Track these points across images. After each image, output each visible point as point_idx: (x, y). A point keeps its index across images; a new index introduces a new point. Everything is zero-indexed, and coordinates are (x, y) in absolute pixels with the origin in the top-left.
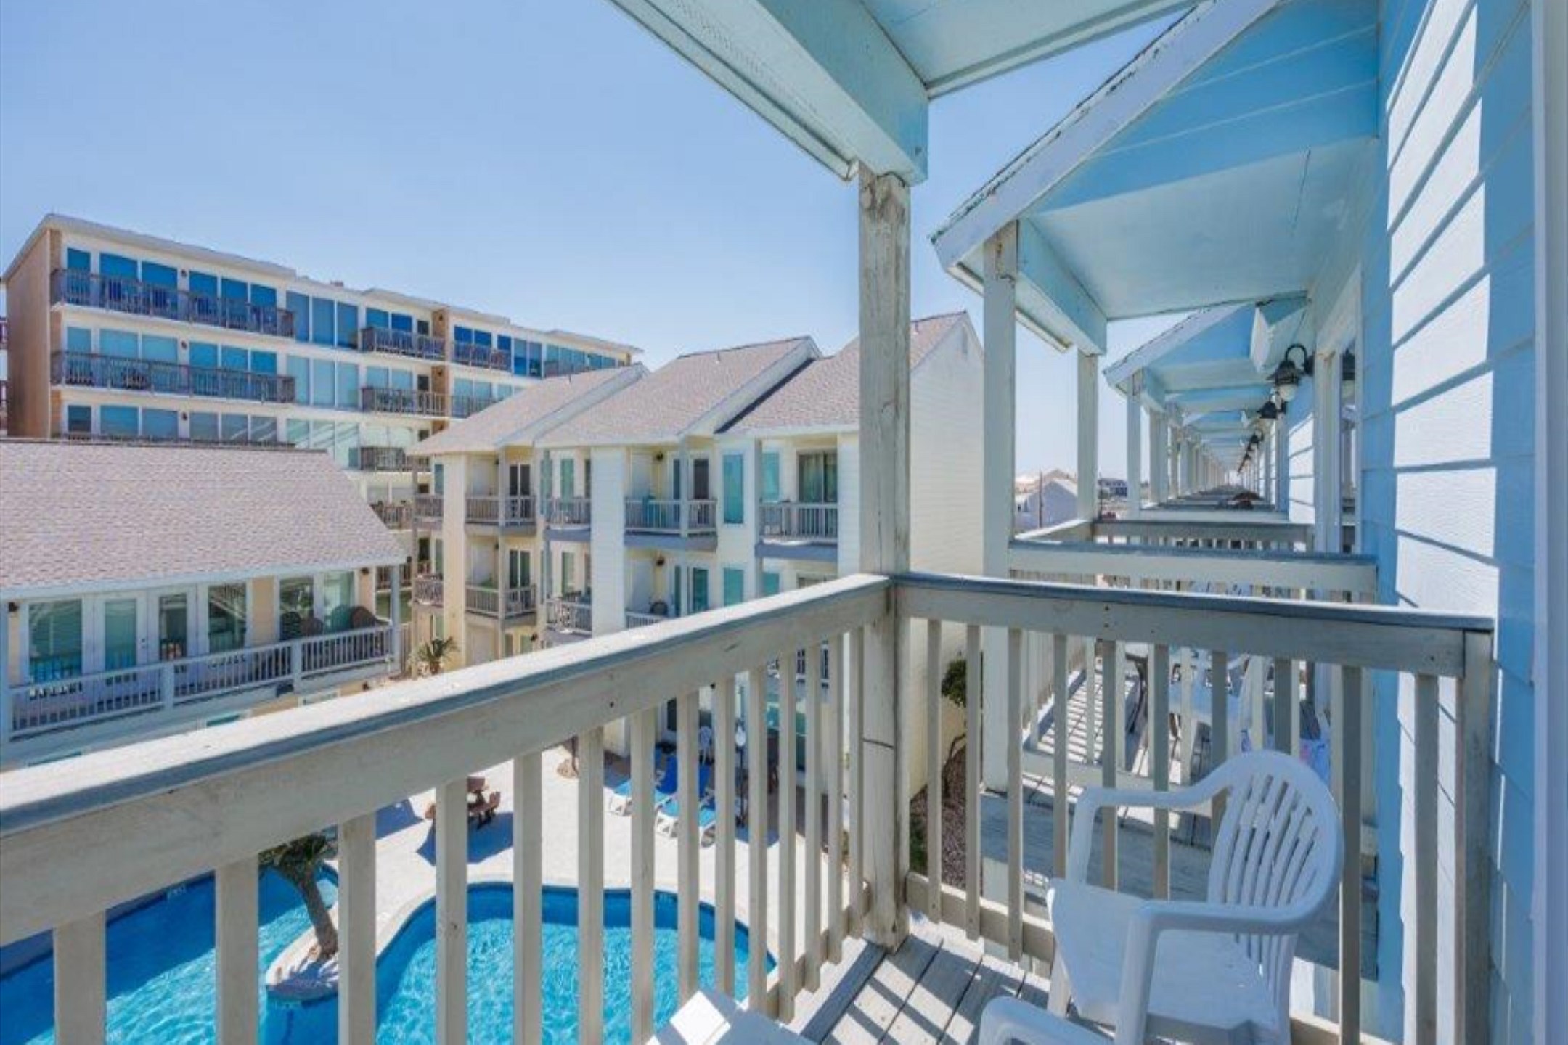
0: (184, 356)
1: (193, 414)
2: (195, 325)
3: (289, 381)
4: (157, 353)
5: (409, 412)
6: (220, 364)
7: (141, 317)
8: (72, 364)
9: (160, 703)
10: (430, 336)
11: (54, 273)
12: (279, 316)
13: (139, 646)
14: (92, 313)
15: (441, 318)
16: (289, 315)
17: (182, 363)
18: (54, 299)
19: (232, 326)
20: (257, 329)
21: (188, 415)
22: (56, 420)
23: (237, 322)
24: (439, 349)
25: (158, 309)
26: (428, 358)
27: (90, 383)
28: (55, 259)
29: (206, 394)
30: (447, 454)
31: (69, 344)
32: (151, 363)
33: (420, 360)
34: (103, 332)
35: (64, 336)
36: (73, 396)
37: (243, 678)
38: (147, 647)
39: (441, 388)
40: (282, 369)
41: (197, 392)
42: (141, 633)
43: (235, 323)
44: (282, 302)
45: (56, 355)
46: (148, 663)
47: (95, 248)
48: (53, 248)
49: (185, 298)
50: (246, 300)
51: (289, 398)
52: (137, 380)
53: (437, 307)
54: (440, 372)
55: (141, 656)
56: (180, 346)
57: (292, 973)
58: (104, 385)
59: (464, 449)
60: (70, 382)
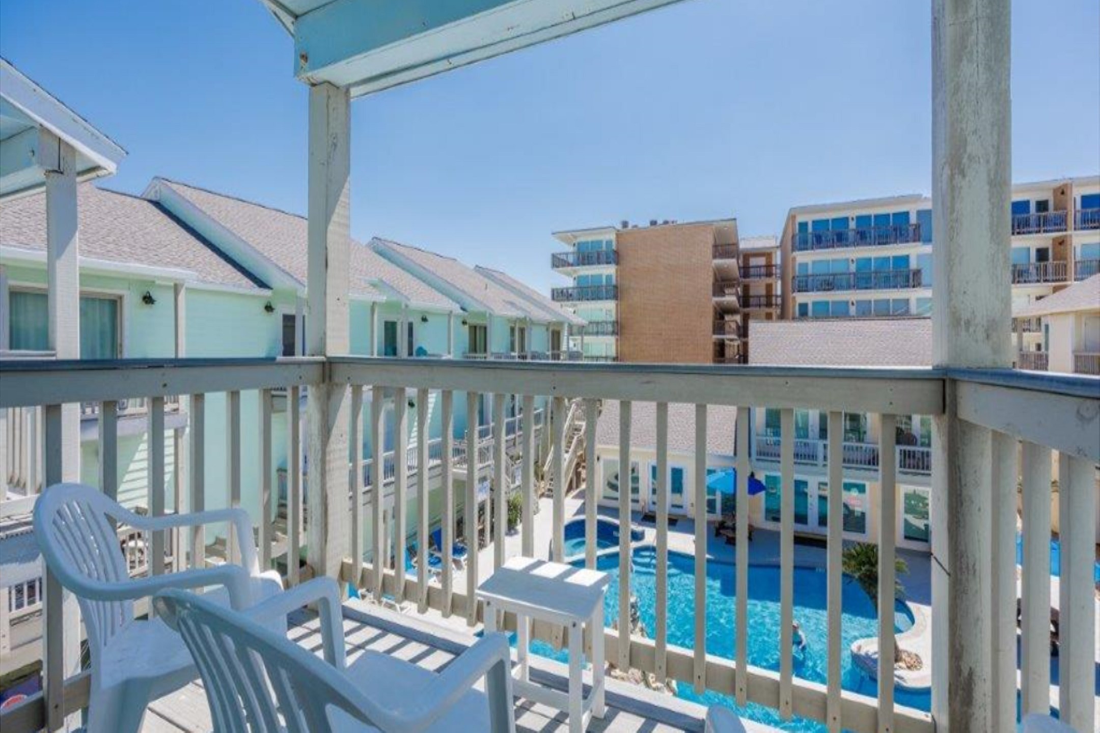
0: (853, 268)
1: (857, 302)
2: (857, 248)
3: (917, 273)
4: (840, 269)
5: (1025, 282)
6: (873, 268)
7: (830, 250)
8: (799, 282)
9: (815, 462)
10: (1051, 211)
11: (793, 237)
12: (911, 229)
13: (810, 429)
14: (809, 254)
15: (1063, 193)
16: (918, 227)
17: (851, 271)
18: (793, 250)
19: (879, 244)
20: (895, 242)
21: (855, 302)
22: (794, 313)
23: (883, 240)
24: (1060, 223)
25: (838, 244)
26: (1045, 231)
27: (806, 291)
28: (793, 230)
29: (866, 288)
30: (1052, 314)
31: (799, 273)
32: (834, 275)
33: (1039, 235)
34: (814, 262)
35: (797, 268)
36: (801, 298)
37: (857, 461)
38: (813, 430)
39: (1061, 256)
40: (913, 265)
41: (859, 288)
42: (810, 423)
43: (881, 241)
44: (913, 219)
45: (794, 278)
46: (813, 439)
47: (809, 218)
48: (792, 224)
49: (853, 233)
50: (889, 223)
51: (917, 284)
52: (829, 285)
53: (1057, 185)
54: (1061, 242)
55: (811, 434)
56: (851, 262)
57: (867, 654)
58: (813, 290)
59: (1074, 309)
60: (799, 291)
